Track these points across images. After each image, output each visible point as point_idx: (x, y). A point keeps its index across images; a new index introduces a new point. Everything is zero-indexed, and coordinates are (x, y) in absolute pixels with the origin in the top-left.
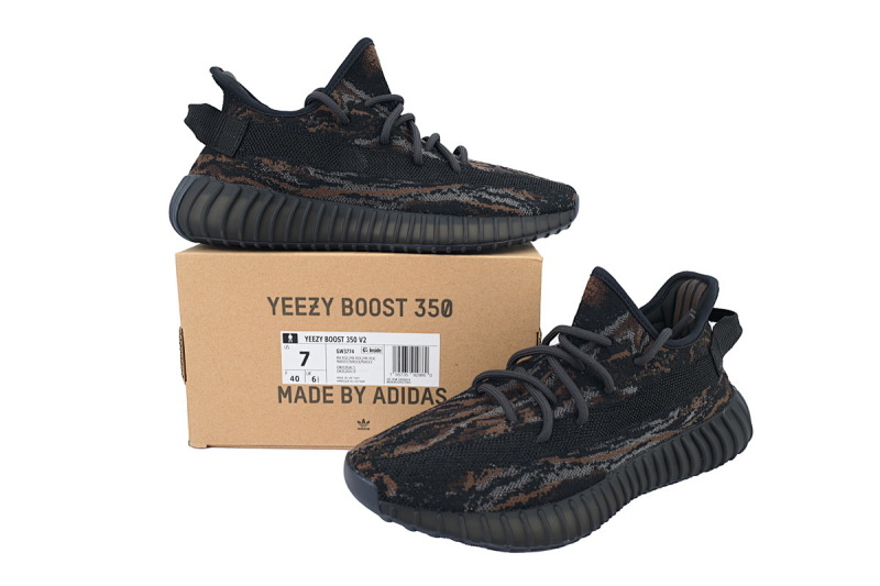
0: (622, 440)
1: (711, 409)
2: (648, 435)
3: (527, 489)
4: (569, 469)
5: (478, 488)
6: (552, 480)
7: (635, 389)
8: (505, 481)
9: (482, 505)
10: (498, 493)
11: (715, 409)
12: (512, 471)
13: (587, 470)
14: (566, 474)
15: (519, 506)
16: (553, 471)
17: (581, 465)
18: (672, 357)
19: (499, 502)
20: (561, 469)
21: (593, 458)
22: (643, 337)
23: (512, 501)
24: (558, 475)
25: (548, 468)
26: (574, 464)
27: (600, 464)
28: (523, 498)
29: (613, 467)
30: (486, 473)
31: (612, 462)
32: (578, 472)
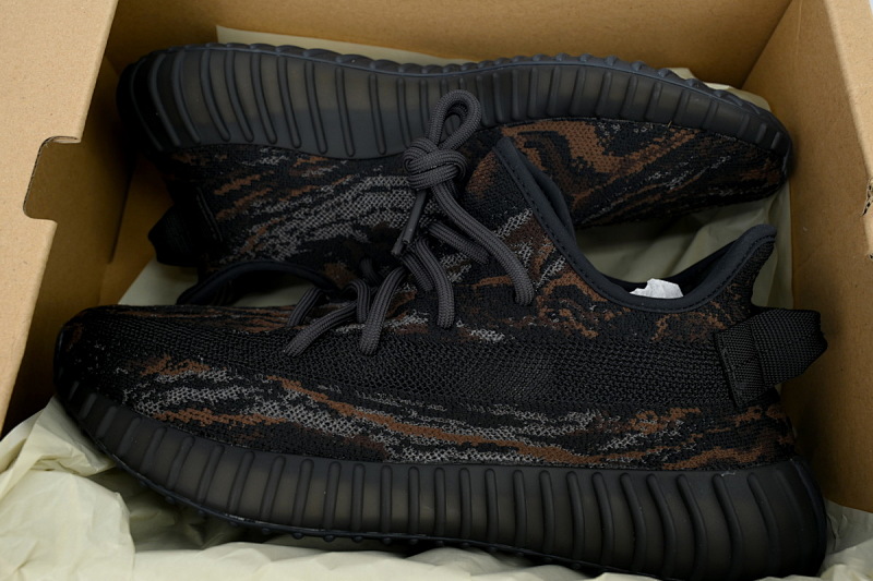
0: (438, 414)
3: (223, 407)
4: (308, 408)
5: (161, 379)
7: (498, 338)
9: (145, 401)
12: (220, 375)
13: (342, 428)
14: (297, 415)
16: (280, 400)
17: (335, 414)
18: (609, 316)
19: (172, 408)
20: (294, 403)
21: (364, 414)
24: (283, 408)
25: (276, 392)
26: (323, 407)
27: (376, 431)
28: (206, 418)
29: (410, 454)
30: (185, 366)
31: (407, 442)
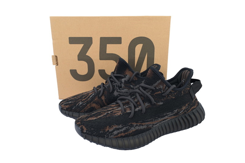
1: (189, 110)
2: (166, 117)
6: (133, 129)
8: (118, 129)
10: (115, 133)
11: (191, 110)
15: (122, 137)
22: (166, 88)
23: (119, 135)
32: (142, 127)
